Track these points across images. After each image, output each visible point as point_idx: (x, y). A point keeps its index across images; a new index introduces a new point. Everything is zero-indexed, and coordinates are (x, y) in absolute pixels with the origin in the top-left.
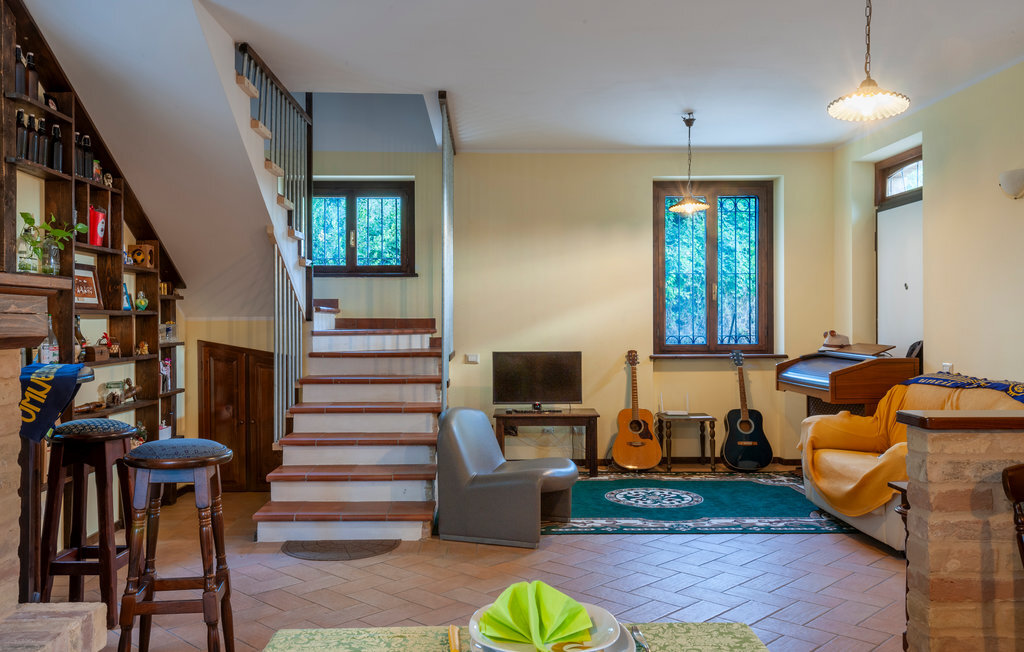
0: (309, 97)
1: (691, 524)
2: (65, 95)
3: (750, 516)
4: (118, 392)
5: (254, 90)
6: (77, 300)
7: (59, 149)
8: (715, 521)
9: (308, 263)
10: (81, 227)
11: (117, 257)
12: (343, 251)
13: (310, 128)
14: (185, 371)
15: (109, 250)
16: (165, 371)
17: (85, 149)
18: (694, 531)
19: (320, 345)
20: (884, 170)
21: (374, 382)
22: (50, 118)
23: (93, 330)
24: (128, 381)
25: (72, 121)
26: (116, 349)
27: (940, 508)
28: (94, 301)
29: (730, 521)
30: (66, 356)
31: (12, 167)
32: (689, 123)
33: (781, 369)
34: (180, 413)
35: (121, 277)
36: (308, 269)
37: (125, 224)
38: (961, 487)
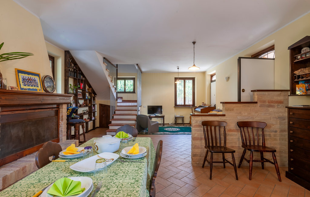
0: (117, 65)
1: (176, 133)
2: (77, 66)
3: (186, 132)
4: (85, 112)
5: (106, 65)
6: (78, 97)
7: (76, 74)
8: (180, 133)
9: (117, 91)
10: (79, 86)
11: (85, 90)
12: (124, 89)
13: (117, 70)
14: (97, 109)
15: (84, 89)
16: (93, 108)
17: (80, 74)
18: (176, 134)
19: (119, 104)
20: (212, 76)
21: (127, 110)
22: (74, 70)
23: (81, 102)
24: (87, 110)
25: (78, 70)
26: (85, 105)
27: (194, 127)
28: (82, 97)
29: (183, 133)
30: (76, 106)
31: (68, 77)
32: (178, 69)
33: (195, 109)
34: (96, 115)
35: (86, 93)
36: (117, 92)
37: (86, 85)
38: (197, 124)
